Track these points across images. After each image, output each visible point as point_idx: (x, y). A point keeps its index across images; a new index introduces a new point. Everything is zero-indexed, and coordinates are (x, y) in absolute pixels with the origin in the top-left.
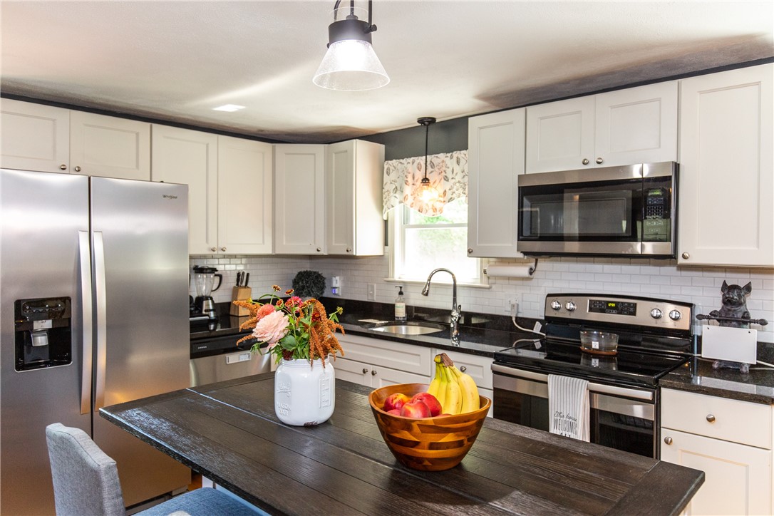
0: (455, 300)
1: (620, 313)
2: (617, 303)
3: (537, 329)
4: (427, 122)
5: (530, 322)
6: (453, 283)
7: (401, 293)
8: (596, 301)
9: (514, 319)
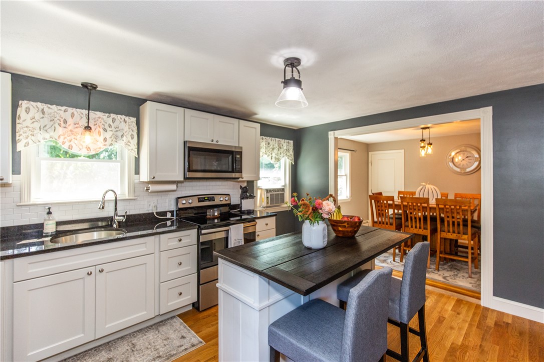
0: (116, 210)
1: (210, 201)
2: (208, 197)
3: (169, 215)
4: (89, 88)
5: (165, 213)
6: (114, 198)
7: (49, 213)
8: (200, 198)
9: (155, 214)
